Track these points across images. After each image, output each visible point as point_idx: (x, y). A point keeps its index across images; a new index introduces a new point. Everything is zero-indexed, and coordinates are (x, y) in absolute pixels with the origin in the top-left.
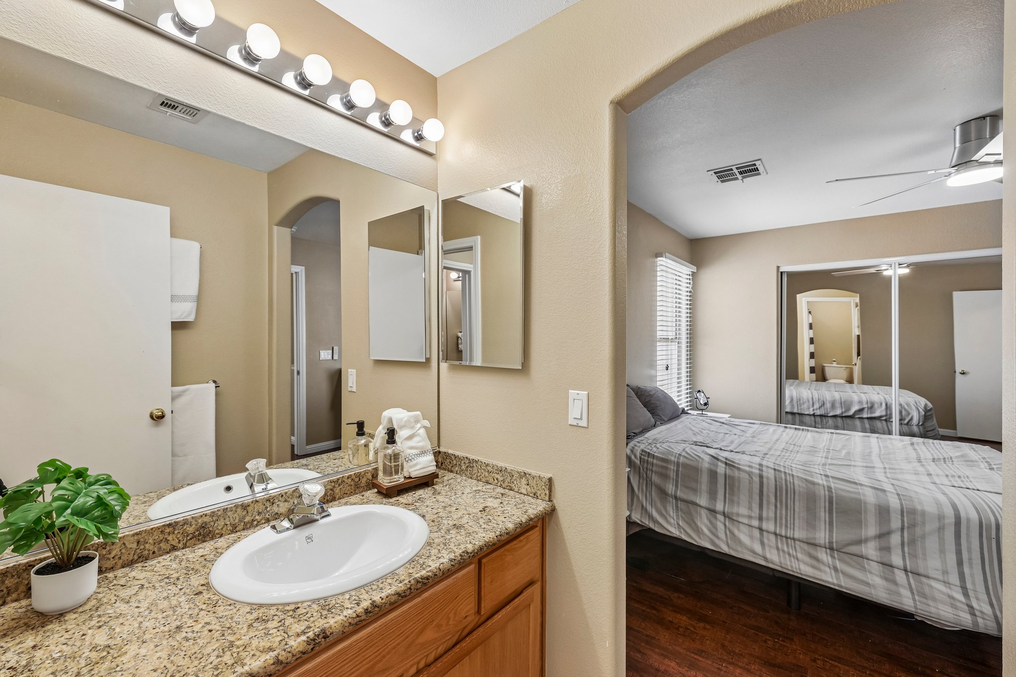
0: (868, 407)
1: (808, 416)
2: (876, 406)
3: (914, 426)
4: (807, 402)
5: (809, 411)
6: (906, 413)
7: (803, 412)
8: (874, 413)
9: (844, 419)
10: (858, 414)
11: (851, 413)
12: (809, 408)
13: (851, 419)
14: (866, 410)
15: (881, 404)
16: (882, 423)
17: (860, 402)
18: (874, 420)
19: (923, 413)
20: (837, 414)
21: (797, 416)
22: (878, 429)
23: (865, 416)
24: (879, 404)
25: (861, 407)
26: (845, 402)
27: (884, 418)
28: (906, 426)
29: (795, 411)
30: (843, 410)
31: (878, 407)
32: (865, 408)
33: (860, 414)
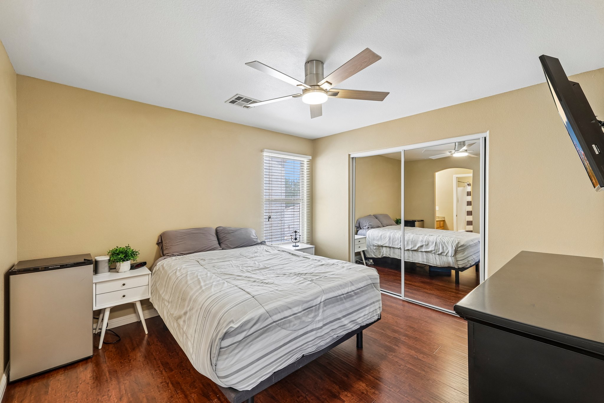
0: (425, 245)
1: (397, 249)
2: (430, 244)
3: (450, 257)
4: (398, 240)
5: (398, 246)
6: (446, 248)
7: (394, 247)
8: (429, 248)
9: (413, 251)
10: (420, 249)
11: (416, 248)
12: (398, 244)
13: (417, 252)
14: (424, 246)
15: (433, 243)
16: (432, 255)
17: (422, 241)
18: (428, 253)
19: (455, 248)
20: (409, 249)
21: (392, 249)
22: (430, 259)
23: (423, 250)
24: (432, 242)
25: (422, 244)
26: (414, 241)
27: (433, 252)
28: (445, 257)
29: (391, 246)
30: (412, 246)
31: (431, 244)
32: (424, 245)
33: (421, 249)
